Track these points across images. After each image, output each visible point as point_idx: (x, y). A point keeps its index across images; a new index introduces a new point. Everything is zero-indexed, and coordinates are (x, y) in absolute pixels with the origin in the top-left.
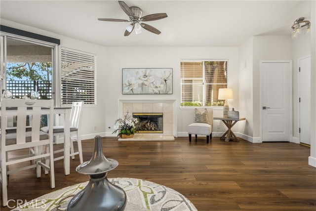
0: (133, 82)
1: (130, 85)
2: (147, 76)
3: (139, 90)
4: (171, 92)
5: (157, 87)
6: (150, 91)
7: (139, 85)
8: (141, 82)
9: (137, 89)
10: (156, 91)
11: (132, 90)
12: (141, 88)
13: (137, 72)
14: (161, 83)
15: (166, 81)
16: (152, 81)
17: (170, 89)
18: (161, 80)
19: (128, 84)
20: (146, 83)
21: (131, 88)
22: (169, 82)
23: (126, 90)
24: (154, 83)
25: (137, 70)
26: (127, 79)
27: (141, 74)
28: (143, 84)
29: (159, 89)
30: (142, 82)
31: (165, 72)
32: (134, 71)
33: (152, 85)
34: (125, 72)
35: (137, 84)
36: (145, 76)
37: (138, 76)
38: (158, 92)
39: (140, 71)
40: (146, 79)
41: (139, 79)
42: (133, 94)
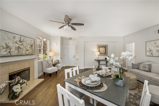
0: (11, 45)
1: (8, 47)
2: (21, 42)
3: (16, 52)
4: (34, 54)
5: (27, 50)
6: (24, 53)
7: (16, 47)
8: (17, 45)
9: (14, 51)
10: (27, 53)
12: (17, 51)
14: (30, 48)
15: (32, 46)
16: (25, 46)
17: (34, 52)
18: (30, 45)
19: (5, 47)
20: (21, 46)
21: (9, 51)
22: (33, 47)
23: (4, 53)
24: (26, 47)
25: (14, 35)
26: (5, 42)
27: (17, 39)
28: (19, 47)
29: (28, 51)
31: (31, 41)
32: (11, 36)
33: (25, 48)
35: (14, 47)
36: (20, 41)
37: (15, 40)
38: (28, 53)
39: (16, 36)
40: (21, 43)
41: (16, 43)
42: (11, 56)
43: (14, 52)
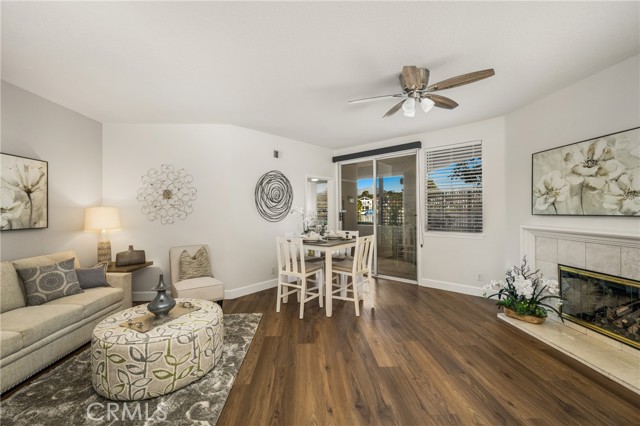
0: (557, 183)
1: (549, 190)
2: (595, 162)
3: (573, 205)
5: (633, 193)
6: (608, 206)
7: (572, 189)
8: (576, 181)
9: (567, 202)
10: (632, 205)
11: (553, 204)
12: (576, 199)
13: (568, 154)
16: (612, 175)
19: (544, 190)
20: (592, 182)
21: (552, 200)
23: (541, 206)
24: (624, 179)
25: (566, 151)
26: (543, 178)
27: (579, 158)
28: (584, 187)
30: (580, 180)
32: (559, 156)
33: (613, 186)
34: (538, 161)
35: (568, 188)
36: (591, 162)
37: (571, 165)
38: (636, 209)
39: (575, 150)
40: (594, 169)
41: (573, 172)
42: (557, 215)
43: (567, 204)
